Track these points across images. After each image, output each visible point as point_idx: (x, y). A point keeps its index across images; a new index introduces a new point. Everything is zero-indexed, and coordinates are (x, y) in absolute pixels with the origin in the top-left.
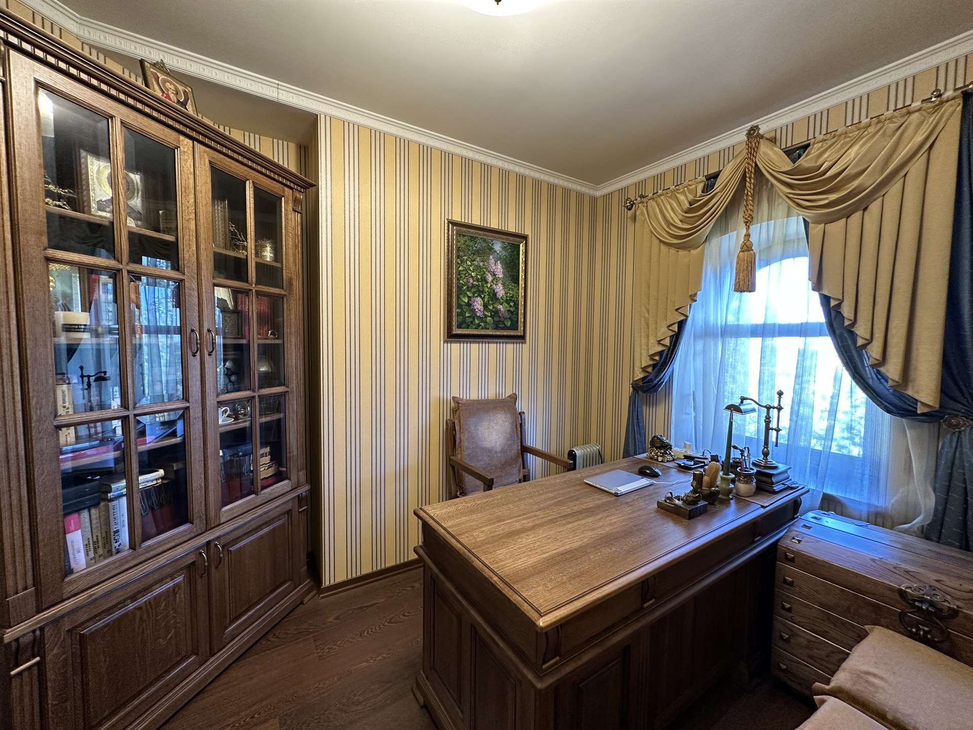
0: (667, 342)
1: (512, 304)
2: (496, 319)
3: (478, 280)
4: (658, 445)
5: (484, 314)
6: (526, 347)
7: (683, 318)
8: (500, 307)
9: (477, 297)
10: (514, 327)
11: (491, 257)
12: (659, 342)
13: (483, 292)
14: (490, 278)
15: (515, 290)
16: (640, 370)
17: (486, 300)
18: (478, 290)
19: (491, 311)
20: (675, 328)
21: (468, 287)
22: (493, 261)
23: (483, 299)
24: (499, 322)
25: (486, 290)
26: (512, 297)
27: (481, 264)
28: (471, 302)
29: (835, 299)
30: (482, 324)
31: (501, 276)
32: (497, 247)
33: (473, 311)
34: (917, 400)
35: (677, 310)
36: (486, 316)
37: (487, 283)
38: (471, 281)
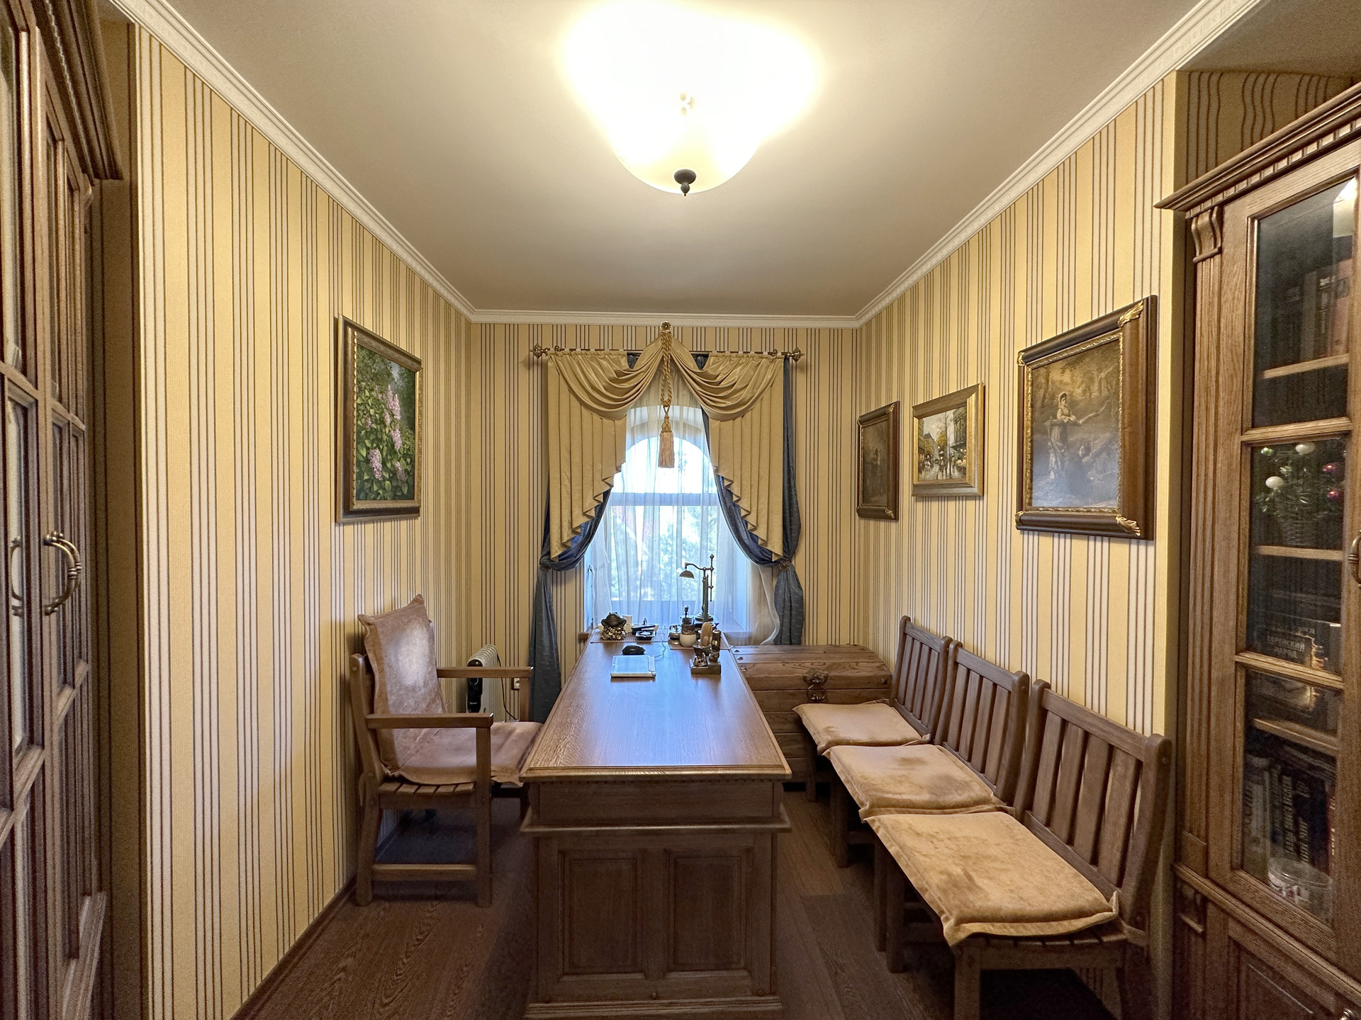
0: (593, 513)
1: (409, 460)
2: (395, 484)
3: (376, 423)
4: (615, 623)
5: (383, 476)
6: (418, 522)
7: (607, 488)
8: (398, 464)
9: (375, 448)
10: (411, 496)
11: (389, 387)
12: (584, 514)
13: (381, 440)
14: (388, 420)
15: (412, 440)
16: (559, 545)
17: (384, 454)
18: (377, 438)
19: (390, 471)
20: (601, 498)
21: (366, 432)
22: (390, 393)
23: (381, 451)
24: (397, 487)
25: (385, 437)
26: (409, 449)
27: (380, 396)
28: (369, 457)
29: (727, 480)
30: (381, 492)
31: (399, 418)
32: (396, 372)
33: (371, 471)
34: (771, 552)
35: (603, 480)
36: (384, 479)
37: (385, 426)
38: (370, 422)
